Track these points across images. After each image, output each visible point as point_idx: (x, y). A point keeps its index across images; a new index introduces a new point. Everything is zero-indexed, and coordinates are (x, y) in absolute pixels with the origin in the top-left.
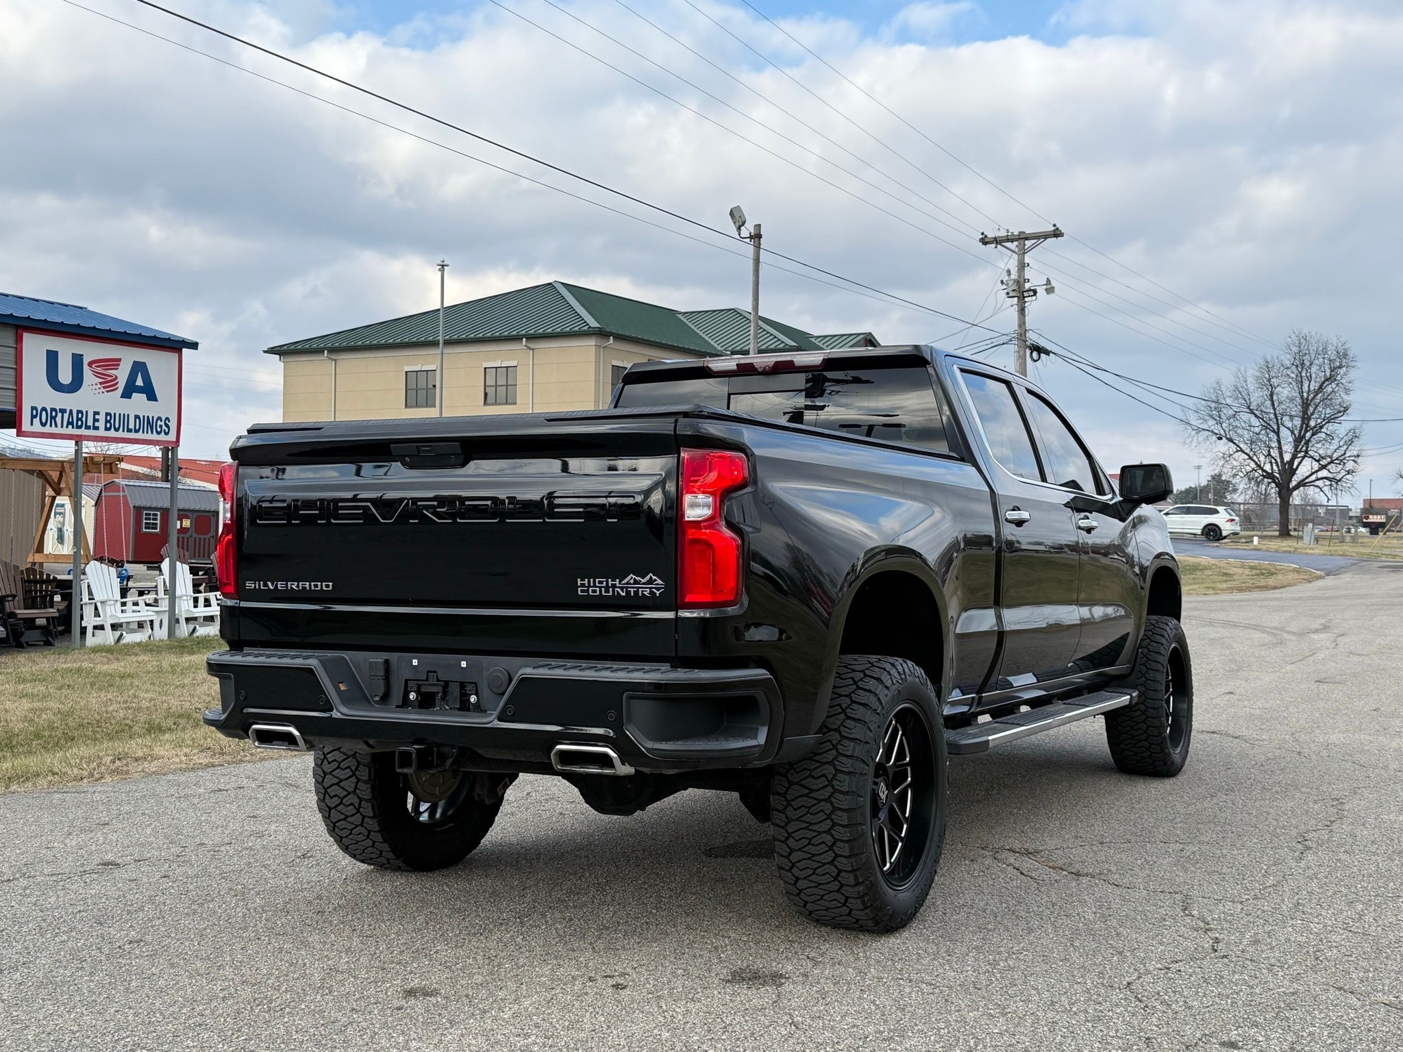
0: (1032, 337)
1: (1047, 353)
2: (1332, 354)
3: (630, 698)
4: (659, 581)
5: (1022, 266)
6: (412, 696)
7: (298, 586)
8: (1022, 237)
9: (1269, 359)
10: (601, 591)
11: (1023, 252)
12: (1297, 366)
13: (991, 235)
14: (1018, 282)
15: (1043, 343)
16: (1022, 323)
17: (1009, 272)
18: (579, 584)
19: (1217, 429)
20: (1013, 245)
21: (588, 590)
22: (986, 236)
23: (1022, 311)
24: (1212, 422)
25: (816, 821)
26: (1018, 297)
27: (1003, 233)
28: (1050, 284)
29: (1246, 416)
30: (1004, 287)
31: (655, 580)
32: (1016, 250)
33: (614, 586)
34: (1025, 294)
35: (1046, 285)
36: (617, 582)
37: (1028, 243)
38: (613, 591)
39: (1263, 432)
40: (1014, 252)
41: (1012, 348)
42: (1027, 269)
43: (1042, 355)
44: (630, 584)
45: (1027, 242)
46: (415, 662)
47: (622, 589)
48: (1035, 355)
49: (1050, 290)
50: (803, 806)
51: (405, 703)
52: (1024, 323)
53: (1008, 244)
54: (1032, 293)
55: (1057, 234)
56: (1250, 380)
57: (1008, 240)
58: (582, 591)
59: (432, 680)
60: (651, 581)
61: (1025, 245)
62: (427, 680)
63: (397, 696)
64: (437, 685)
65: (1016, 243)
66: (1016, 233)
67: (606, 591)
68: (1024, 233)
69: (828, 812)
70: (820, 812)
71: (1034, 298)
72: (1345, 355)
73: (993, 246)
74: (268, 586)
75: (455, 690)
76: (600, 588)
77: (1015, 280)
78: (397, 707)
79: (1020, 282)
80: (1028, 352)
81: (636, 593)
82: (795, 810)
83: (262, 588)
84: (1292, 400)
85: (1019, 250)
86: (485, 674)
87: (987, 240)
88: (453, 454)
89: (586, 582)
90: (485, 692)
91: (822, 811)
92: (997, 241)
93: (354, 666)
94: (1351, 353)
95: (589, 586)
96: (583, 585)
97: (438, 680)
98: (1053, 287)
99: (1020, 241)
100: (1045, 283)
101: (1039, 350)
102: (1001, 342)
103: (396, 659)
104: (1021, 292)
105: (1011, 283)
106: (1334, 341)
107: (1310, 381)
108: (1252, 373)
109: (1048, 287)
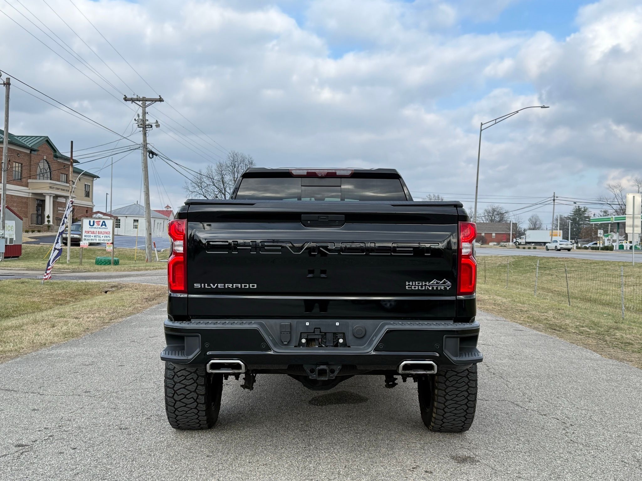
0: (150, 147)
1: (156, 155)
2: (247, 162)
3: (446, 337)
4: (449, 283)
5: (145, 113)
6: (304, 341)
7: (233, 286)
8: (144, 100)
9: (222, 162)
10: (418, 287)
11: (144, 107)
12: (233, 166)
13: (129, 97)
14: (143, 120)
15: (154, 150)
16: (145, 140)
17: (138, 115)
18: (407, 284)
19: (200, 192)
20: (140, 103)
21: (412, 287)
22: (126, 97)
23: (145, 134)
24: (198, 189)
25: (461, 386)
26: (143, 128)
27: (135, 97)
28: (158, 123)
29: (212, 187)
30: (136, 122)
31: (447, 282)
32: (142, 105)
33: (425, 285)
34: (147, 127)
35: (156, 123)
36: (427, 283)
37: (148, 103)
38: (425, 287)
39: (219, 194)
40: (140, 106)
41: (140, 151)
42: (147, 115)
43: (154, 156)
44: (434, 284)
45: (146, 102)
46: (307, 324)
47: (429, 286)
48: (151, 155)
49: (158, 126)
50: (454, 380)
51: (300, 344)
52: (146, 140)
53: (137, 102)
54: (150, 127)
55: (161, 100)
56: (214, 171)
57: (137, 100)
58: (408, 288)
59: (317, 332)
60: (444, 283)
61: (146, 104)
62: (314, 332)
63: (294, 342)
64: (319, 335)
65: (141, 102)
66: (141, 97)
67: (422, 287)
68: (145, 98)
69: (466, 382)
70: (462, 382)
71: (151, 129)
72: (252, 163)
73: (131, 102)
74: (211, 286)
75: (330, 337)
76: (418, 286)
77: (142, 120)
78: (295, 346)
79: (144, 120)
80: (148, 154)
81: (437, 288)
82: (450, 382)
83: (206, 287)
84: (231, 180)
85: (143, 105)
86: (350, 328)
87: (127, 99)
88: (337, 221)
89: (411, 283)
90: (350, 337)
91: (464, 381)
92: (133, 100)
93: (267, 326)
94: (253, 163)
95: (412, 285)
96: (409, 285)
97: (320, 332)
98: (159, 125)
99: (143, 101)
100: (155, 122)
101: (153, 153)
102: (135, 148)
103: (296, 322)
104: (144, 126)
105: (140, 121)
106: (247, 156)
107: (238, 173)
108: (214, 167)
109: (157, 124)
